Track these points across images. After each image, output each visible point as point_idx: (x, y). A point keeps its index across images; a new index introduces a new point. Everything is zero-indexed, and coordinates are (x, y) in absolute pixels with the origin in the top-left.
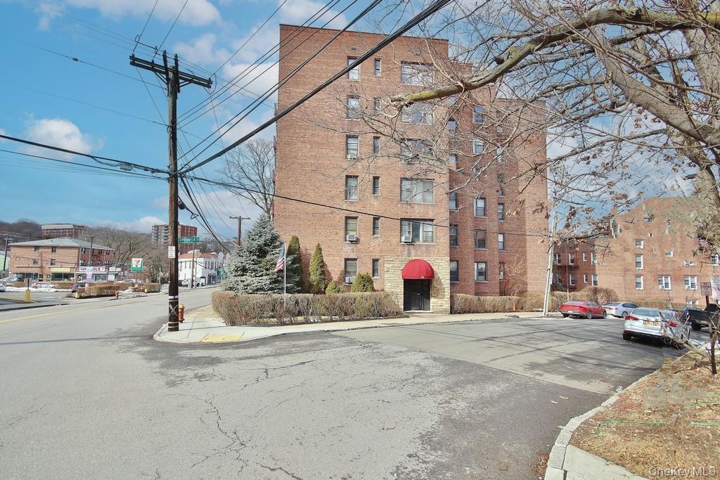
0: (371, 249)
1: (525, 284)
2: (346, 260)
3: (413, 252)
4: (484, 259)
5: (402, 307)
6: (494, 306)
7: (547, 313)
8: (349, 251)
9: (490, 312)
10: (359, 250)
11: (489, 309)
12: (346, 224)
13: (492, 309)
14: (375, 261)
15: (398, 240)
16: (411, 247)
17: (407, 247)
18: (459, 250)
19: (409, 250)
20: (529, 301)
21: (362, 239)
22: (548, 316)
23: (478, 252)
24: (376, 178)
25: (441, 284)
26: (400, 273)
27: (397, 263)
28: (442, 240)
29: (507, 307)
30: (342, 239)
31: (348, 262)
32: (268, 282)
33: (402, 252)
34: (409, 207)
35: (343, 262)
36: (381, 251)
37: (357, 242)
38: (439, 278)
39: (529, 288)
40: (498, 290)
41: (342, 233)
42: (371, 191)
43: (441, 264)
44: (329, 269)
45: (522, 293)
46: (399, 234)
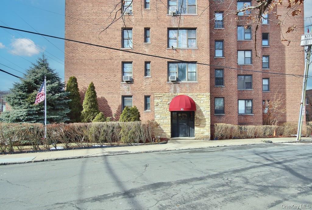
0: (143, 87)
1: (284, 116)
2: (123, 97)
3: (178, 89)
4: (250, 97)
5: (170, 134)
6: (256, 133)
7: (300, 139)
8: (125, 90)
9: (251, 137)
10: (133, 89)
11: (250, 135)
12: (123, 67)
13: (253, 135)
14: (146, 97)
15: (166, 79)
16: (177, 85)
17: (173, 86)
18: (225, 89)
19: (175, 88)
20: (287, 129)
21: (136, 80)
22: (300, 141)
23: (246, 92)
24: (147, 29)
25: (202, 115)
26: (167, 107)
27: (165, 99)
28: (203, 79)
29: (267, 134)
30: (120, 80)
31: (125, 98)
32: (25, 113)
33: (169, 89)
34: (175, 51)
35: (120, 99)
36: (152, 89)
37: (130, 82)
38: (200, 111)
39: (288, 119)
40: (261, 121)
41: (119, 75)
42: (143, 40)
43: (202, 99)
44: (109, 104)
45: (282, 123)
46: (166, 75)
